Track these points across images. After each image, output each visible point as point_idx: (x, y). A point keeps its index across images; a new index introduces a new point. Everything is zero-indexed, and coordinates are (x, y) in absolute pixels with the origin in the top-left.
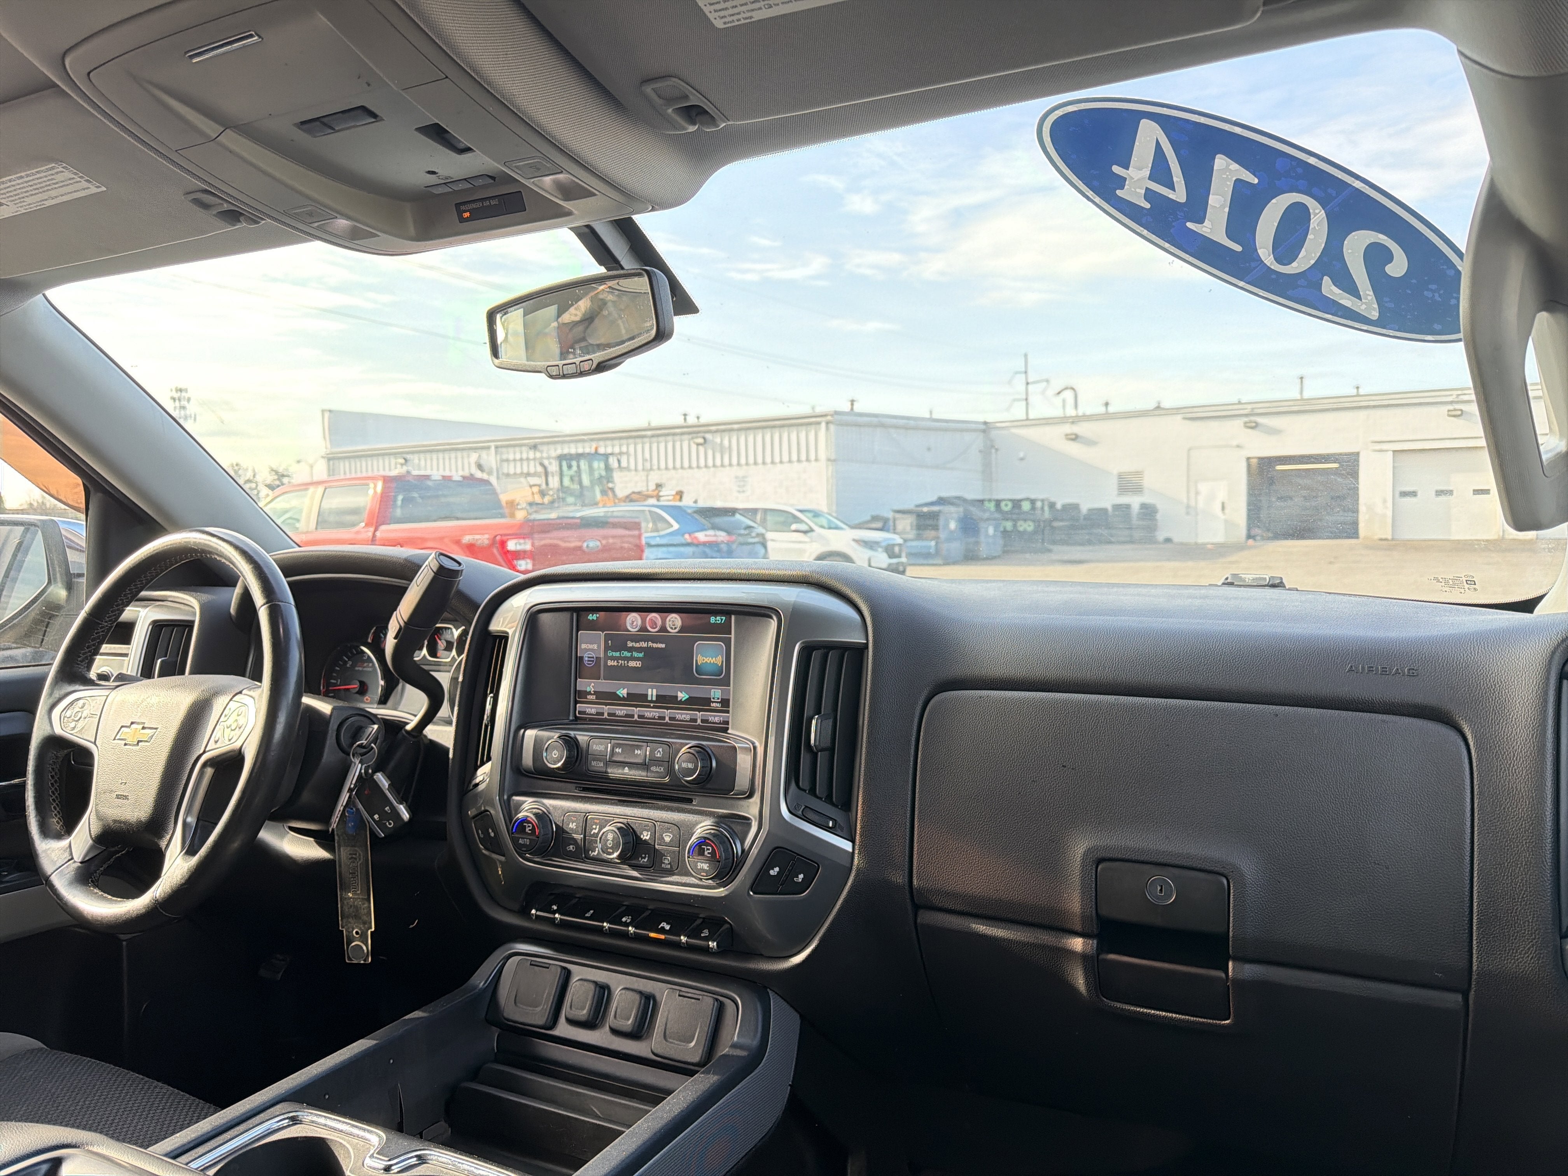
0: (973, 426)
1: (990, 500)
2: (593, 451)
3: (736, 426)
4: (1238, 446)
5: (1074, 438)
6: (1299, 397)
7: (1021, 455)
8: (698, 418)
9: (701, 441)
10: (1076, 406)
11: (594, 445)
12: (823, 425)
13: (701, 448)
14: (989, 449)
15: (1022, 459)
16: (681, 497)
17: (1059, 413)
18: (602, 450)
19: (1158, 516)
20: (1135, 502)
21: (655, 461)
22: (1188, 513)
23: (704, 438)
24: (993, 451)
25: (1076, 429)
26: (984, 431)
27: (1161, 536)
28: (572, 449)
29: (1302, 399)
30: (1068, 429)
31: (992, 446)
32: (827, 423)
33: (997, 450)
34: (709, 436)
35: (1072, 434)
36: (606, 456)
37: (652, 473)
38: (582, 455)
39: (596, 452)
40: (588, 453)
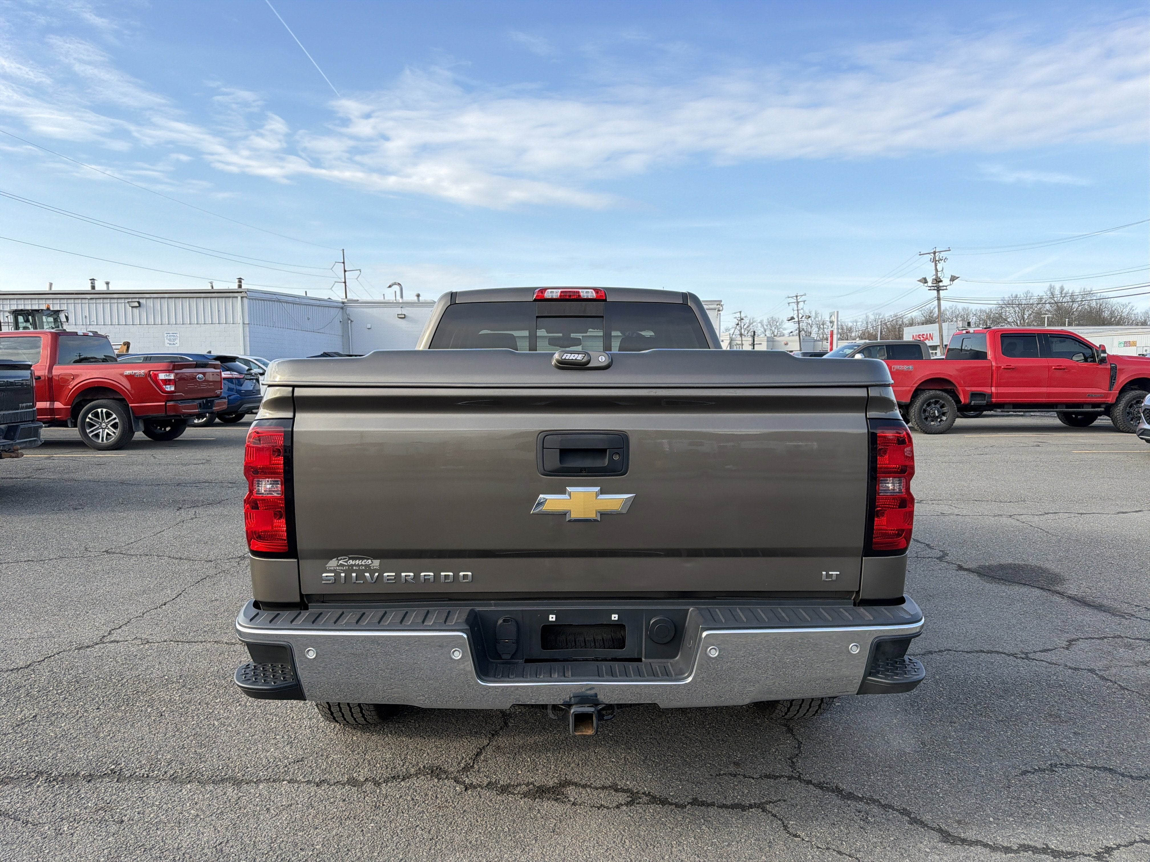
0: (336, 304)
2: (45, 307)
5: (404, 317)
7: (369, 326)
9: (137, 304)
10: (402, 297)
11: (47, 302)
12: (239, 298)
13: (136, 311)
14: (347, 322)
15: (368, 329)
17: (393, 300)
18: (53, 307)
21: (94, 318)
23: (139, 303)
24: (349, 321)
25: (405, 311)
26: (342, 308)
28: (29, 306)
30: (399, 311)
31: (349, 319)
32: (242, 297)
33: (352, 321)
34: (142, 301)
35: (402, 314)
36: (57, 312)
38: (37, 311)
39: (48, 309)
40: (42, 310)
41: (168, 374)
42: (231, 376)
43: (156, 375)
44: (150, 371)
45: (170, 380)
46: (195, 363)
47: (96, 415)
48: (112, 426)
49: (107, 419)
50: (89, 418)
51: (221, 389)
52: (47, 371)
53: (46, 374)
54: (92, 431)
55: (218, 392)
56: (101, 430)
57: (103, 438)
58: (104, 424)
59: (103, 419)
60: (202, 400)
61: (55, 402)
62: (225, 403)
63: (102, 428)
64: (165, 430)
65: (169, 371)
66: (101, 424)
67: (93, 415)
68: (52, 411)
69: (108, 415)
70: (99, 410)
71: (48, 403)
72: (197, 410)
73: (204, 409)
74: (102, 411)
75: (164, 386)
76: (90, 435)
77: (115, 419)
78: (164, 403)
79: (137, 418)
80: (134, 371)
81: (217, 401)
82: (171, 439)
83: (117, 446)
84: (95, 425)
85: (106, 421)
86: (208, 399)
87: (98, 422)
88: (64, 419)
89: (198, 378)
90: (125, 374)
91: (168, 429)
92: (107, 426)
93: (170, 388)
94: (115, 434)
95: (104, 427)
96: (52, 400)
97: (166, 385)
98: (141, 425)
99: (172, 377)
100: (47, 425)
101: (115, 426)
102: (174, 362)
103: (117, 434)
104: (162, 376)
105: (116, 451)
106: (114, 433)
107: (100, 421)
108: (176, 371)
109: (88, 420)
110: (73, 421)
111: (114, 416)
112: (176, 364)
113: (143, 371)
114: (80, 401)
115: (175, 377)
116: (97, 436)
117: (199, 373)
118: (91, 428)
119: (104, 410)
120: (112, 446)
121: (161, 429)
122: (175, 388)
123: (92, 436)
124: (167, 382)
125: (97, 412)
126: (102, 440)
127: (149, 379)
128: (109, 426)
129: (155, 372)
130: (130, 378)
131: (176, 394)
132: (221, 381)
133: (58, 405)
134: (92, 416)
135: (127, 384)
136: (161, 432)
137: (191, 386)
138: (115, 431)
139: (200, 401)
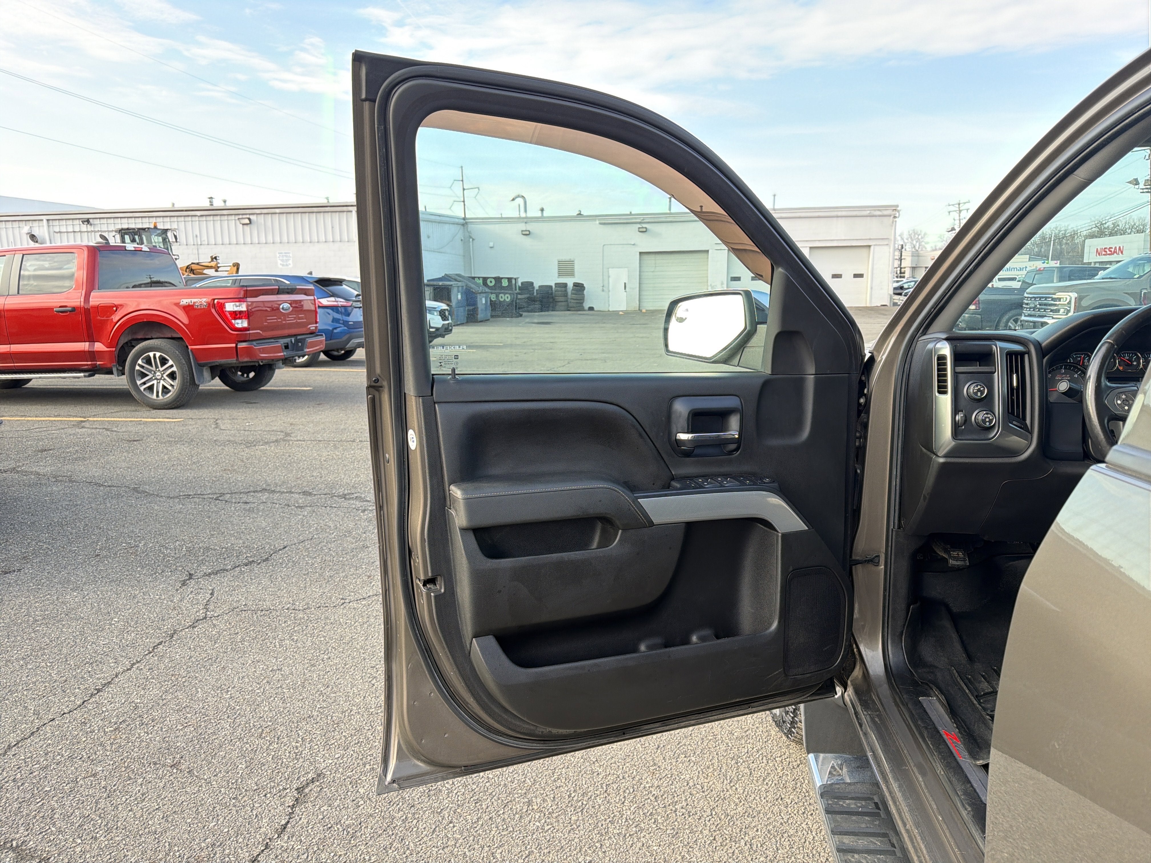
0: (457, 220)
1: (479, 278)
2: (152, 226)
3: (277, 211)
4: (634, 245)
5: (527, 234)
6: (669, 212)
7: (491, 244)
8: (225, 202)
9: (247, 221)
10: (526, 211)
11: (153, 220)
13: (247, 228)
14: (468, 239)
15: (491, 247)
16: (238, 269)
17: (516, 215)
18: (160, 226)
19: (585, 292)
20: (570, 282)
21: (205, 238)
22: (603, 291)
23: (249, 219)
24: (471, 240)
25: (530, 227)
26: (463, 225)
27: (586, 305)
28: (133, 224)
29: (670, 214)
30: (522, 227)
31: (470, 237)
33: (473, 240)
34: (253, 217)
35: (526, 231)
36: (165, 231)
37: (202, 246)
38: (144, 229)
39: (155, 227)
40: (148, 228)
41: (238, 304)
42: (335, 303)
43: (222, 306)
44: (214, 300)
45: (241, 312)
46: (277, 287)
47: (148, 361)
48: (168, 376)
49: (162, 366)
50: (139, 365)
51: (316, 323)
52: (82, 300)
53: (82, 304)
54: (144, 383)
55: (312, 327)
56: (155, 382)
57: (158, 392)
58: (158, 374)
59: (157, 367)
60: (289, 339)
61: (96, 343)
62: (321, 342)
63: (156, 379)
64: (248, 376)
65: (240, 300)
66: (155, 373)
67: (145, 361)
68: (92, 355)
69: (164, 361)
70: (151, 354)
71: (87, 344)
72: (282, 354)
73: (293, 350)
74: (155, 355)
75: (233, 321)
76: (142, 388)
77: (172, 366)
78: (234, 345)
79: (201, 366)
80: (193, 300)
81: (309, 340)
82: (256, 389)
83: (177, 404)
84: (147, 375)
85: (161, 369)
86: (299, 337)
87: (150, 371)
88: (109, 366)
89: (283, 308)
90: (181, 303)
91: (252, 375)
92: (162, 377)
93: (241, 323)
94: (175, 386)
95: (159, 377)
96: (92, 340)
97: (235, 319)
98: (207, 374)
99: (243, 307)
100: (87, 374)
101: (172, 376)
102: (246, 286)
103: (175, 387)
104: (230, 307)
105: (175, 411)
106: (172, 386)
107: (154, 368)
108: (249, 299)
109: (137, 368)
110: (121, 368)
111: (171, 362)
112: (248, 289)
113: (205, 300)
114: (130, 341)
115: (247, 306)
116: (151, 388)
117: (285, 302)
118: (142, 378)
119: (158, 354)
120: (170, 404)
121: (243, 375)
122: (249, 324)
123: (145, 389)
124: (236, 315)
125: (149, 356)
126: (157, 396)
127: (213, 311)
128: (165, 376)
129: (221, 301)
130: (188, 309)
131: (251, 332)
132: (316, 312)
133: (99, 346)
134: (143, 362)
135: (183, 318)
136: (242, 379)
137: (272, 320)
138: (173, 383)
139: (287, 340)
